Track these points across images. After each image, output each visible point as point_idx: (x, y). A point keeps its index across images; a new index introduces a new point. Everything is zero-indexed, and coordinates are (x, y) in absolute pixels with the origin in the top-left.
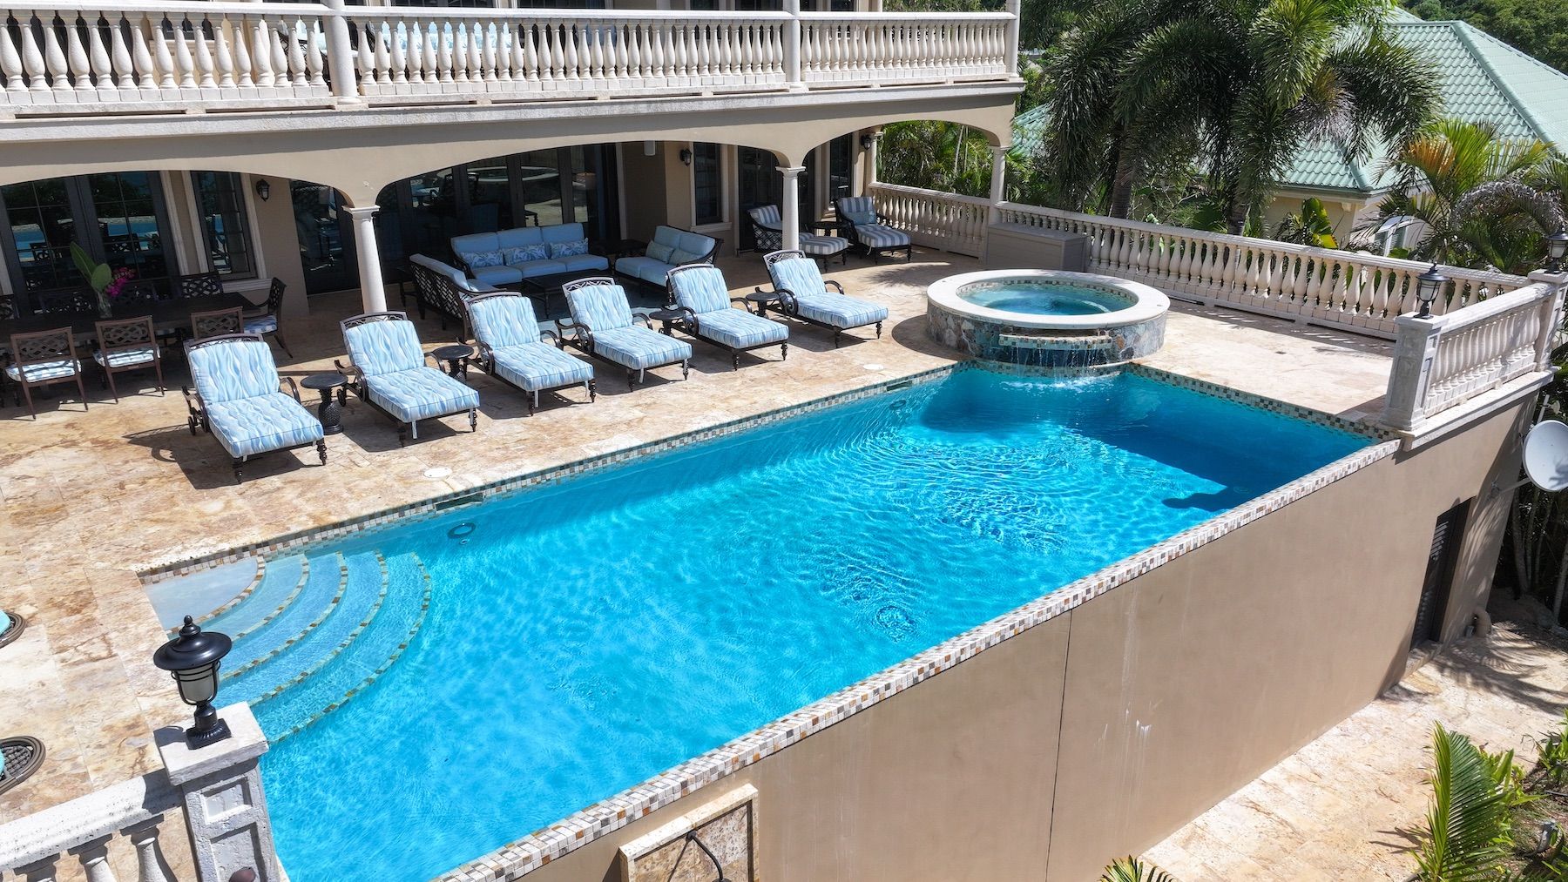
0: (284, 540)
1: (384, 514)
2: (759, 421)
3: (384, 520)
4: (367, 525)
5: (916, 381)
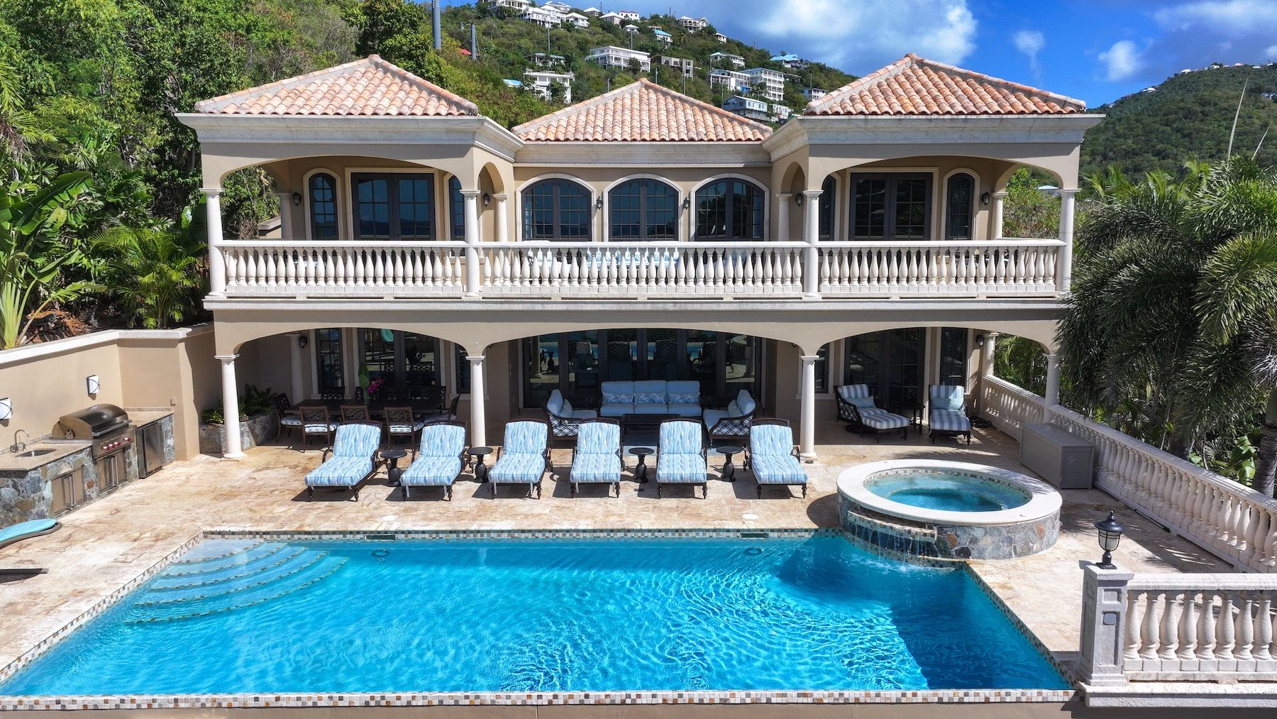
0: (278, 533)
1: (334, 533)
2: (612, 534)
3: (334, 537)
4: (324, 537)
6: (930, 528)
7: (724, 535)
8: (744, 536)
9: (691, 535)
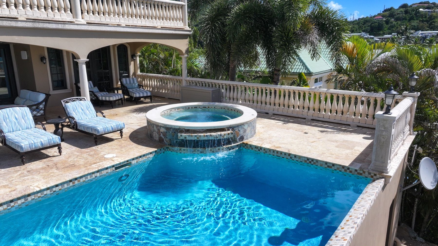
5: (134, 162)
6: (229, 130)
7: (104, 172)
8: (116, 168)
9: (82, 180)
